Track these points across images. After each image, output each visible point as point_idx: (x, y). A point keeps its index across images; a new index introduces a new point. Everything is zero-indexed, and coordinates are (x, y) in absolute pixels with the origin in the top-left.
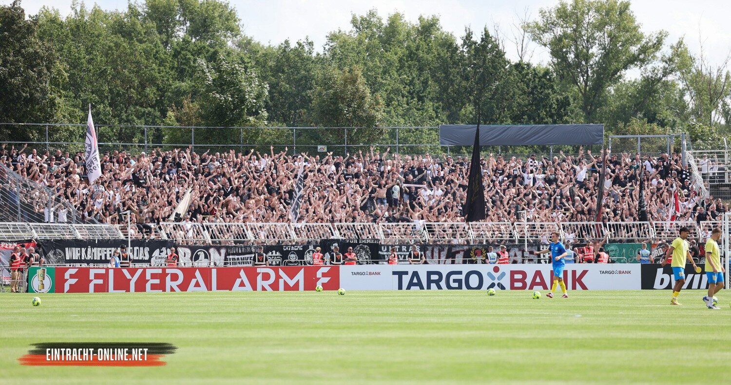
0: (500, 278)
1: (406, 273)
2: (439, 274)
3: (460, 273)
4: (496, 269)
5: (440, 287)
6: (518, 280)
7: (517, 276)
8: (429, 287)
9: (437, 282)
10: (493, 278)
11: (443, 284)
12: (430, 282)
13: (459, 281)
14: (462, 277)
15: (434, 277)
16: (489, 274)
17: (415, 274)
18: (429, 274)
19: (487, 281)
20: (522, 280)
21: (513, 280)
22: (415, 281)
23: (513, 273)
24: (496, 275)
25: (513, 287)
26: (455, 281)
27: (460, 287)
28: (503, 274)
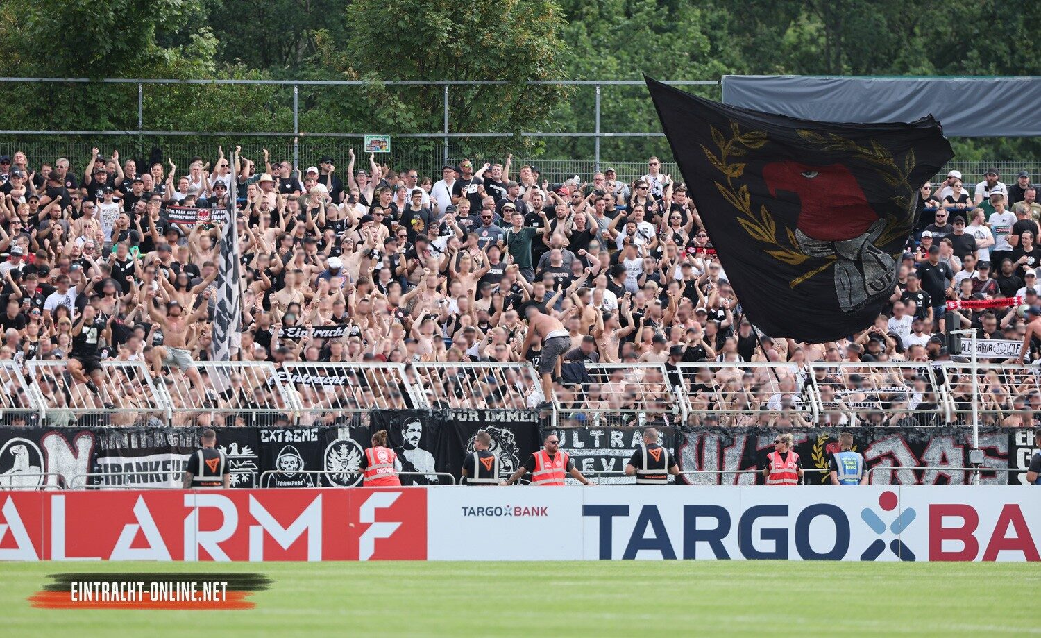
0: (899, 526)
1: (623, 511)
2: (721, 514)
3: (782, 510)
4: (888, 501)
5: (721, 553)
6: (953, 534)
7: (950, 522)
8: (690, 553)
9: (715, 538)
10: (878, 526)
11: (731, 542)
12: (692, 536)
13: (779, 536)
14: (788, 523)
15: (706, 523)
16: (868, 515)
17: (650, 514)
18: (691, 512)
19: (861, 538)
20: (966, 534)
21: (937, 534)
22: (649, 533)
23: (937, 512)
24: (888, 517)
25: (936, 554)
26: (766, 534)
27: (781, 553)
28: (909, 515)
